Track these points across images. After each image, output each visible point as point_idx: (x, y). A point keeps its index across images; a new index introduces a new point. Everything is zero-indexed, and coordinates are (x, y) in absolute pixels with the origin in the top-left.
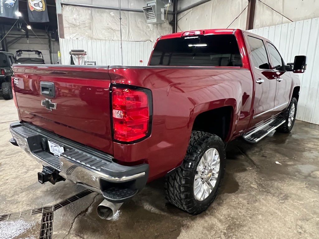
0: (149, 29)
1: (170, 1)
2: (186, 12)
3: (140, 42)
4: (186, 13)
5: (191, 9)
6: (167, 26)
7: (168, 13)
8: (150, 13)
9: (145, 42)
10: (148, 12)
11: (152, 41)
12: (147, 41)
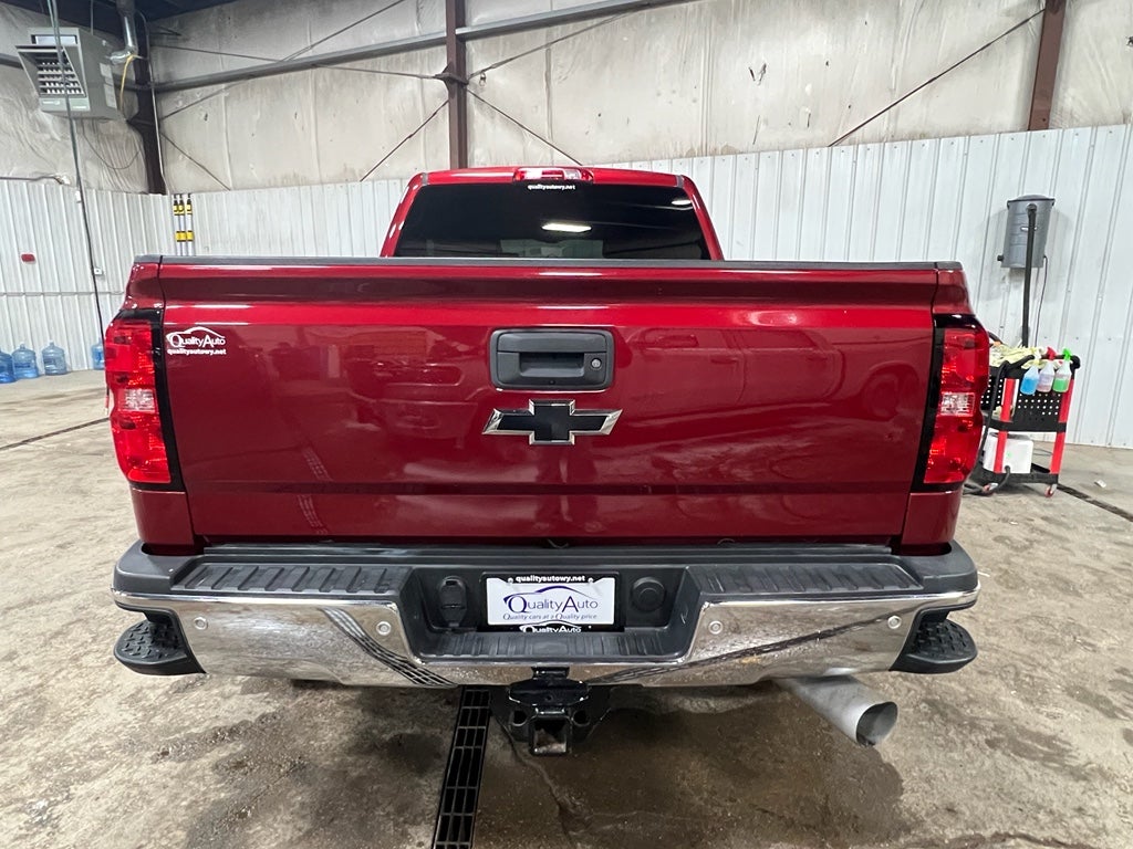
0: (48, 136)
1: (130, 43)
2: (198, 93)
3: (11, 182)
4: (198, 97)
5: (223, 86)
6: (121, 132)
7: (128, 85)
8: (50, 72)
9: (36, 184)
10: (41, 69)
11: (67, 182)
12: (45, 180)
